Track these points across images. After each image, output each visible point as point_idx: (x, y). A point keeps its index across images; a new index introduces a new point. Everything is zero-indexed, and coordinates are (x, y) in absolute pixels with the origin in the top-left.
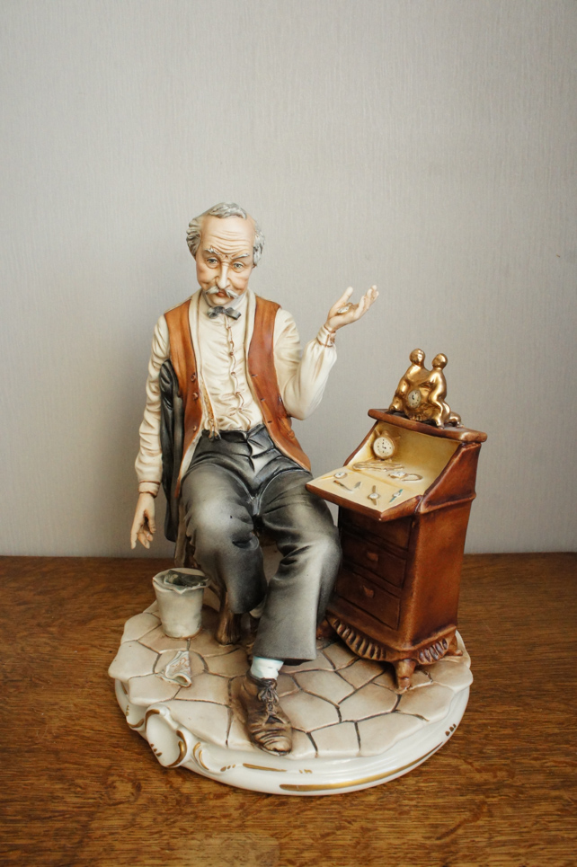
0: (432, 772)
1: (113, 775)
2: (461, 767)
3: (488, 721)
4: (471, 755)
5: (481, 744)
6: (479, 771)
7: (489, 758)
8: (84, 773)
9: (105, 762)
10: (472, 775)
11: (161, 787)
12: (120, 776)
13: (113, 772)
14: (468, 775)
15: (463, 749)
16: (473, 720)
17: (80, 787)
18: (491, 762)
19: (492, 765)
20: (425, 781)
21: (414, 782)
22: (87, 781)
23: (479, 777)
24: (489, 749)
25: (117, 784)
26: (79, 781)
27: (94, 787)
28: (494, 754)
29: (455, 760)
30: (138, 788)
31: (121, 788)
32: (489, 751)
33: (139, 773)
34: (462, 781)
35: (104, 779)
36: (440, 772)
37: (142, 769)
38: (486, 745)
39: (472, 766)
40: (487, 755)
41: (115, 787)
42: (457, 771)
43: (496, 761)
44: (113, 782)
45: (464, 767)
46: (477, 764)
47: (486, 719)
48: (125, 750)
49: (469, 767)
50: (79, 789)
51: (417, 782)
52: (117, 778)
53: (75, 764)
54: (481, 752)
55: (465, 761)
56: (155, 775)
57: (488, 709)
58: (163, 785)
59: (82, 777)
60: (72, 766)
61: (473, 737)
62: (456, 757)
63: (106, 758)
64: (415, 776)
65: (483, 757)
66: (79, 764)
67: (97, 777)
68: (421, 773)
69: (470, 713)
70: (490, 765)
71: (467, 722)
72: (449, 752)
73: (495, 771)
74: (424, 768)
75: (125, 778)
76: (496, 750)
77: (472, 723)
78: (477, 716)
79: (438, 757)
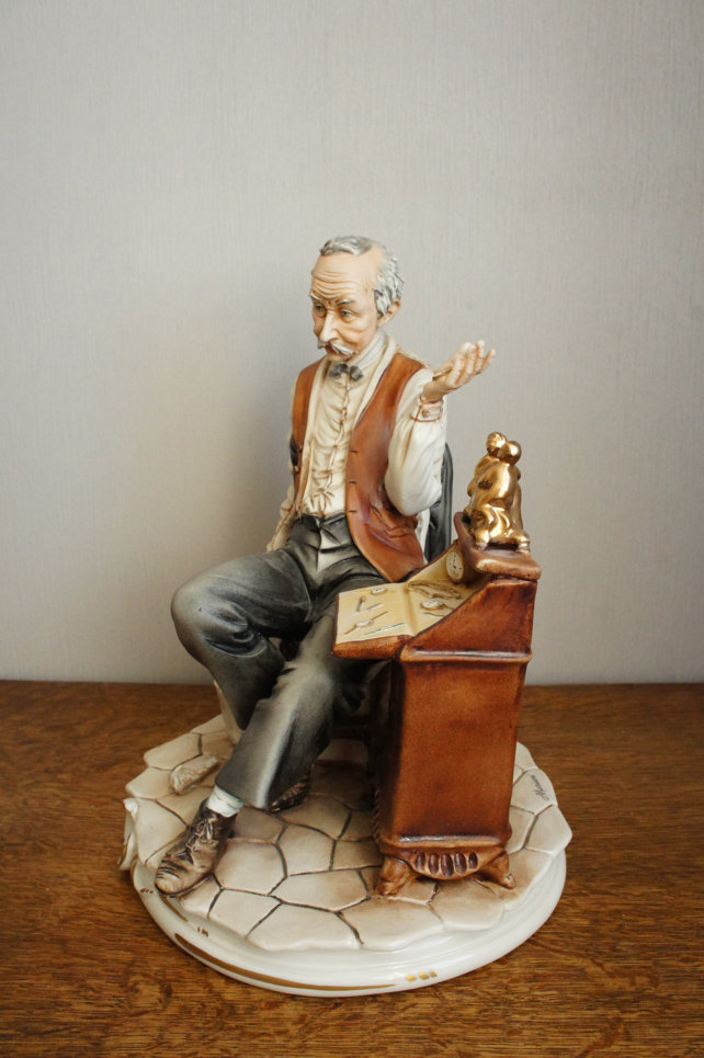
0: (550, 975)
1: (135, 974)
2: (588, 970)
3: (625, 907)
4: (600, 953)
5: (614, 938)
6: (611, 975)
7: (625, 957)
8: (99, 970)
9: (126, 956)
10: (603, 980)
11: (197, 991)
12: (145, 975)
13: (136, 969)
14: (598, 981)
15: (591, 944)
16: (605, 905)
17: (93, 990)
18: (626, 963)
19: (629, 967)
20: (541, 988)
21: (527, 990)
22: (103, 982)
23: (612, 984)
24: (624, 945)
25: (140, 986)
26: (91, 982)
27: (113, 989)
28: (631, 952)
29: (581, 960)
30: (168, 992)
31: (145, 992)
32: (624, 948)
33: (169, 971)
34: (590, 988)
35: (124, 979)
36: (560, 975)
37: (173, 966)
38: (620, 939)
39: (603, 969)
40: (620, 954)
41: (137, 991)
42: (582, 974)
43: (633, 962)
44: (136, 983)
45: (592, 969)
46: (608, 965)
47: (620, 904)
48: (152, 939)
49: (599, 969)
50: (91, 993)
51: (531, 989)
52: (141, 978)
53: (85, 957)
54: (614, 950)
55: (592, 960)
56: (189, 974)
57: (621, 891)
58: (201, 989)
59: (96, 976)
60: (83, 961)
61: (604, 929)
62: (580, 956)
63: (128, 950)
64: (528, 980)
65: (616, 957)
66: (92, 959)
67: (115, 976)
68: (535, 978)
69: (599, 896)
70: (626, 967)
71: (594, 908)
72: (571, 949)
73: (632, 976)
74: (540, 971)
75: (153, 978)
76: (633, 947)
77: (603, 909)
78: (607, 899)
79: (557, 955)
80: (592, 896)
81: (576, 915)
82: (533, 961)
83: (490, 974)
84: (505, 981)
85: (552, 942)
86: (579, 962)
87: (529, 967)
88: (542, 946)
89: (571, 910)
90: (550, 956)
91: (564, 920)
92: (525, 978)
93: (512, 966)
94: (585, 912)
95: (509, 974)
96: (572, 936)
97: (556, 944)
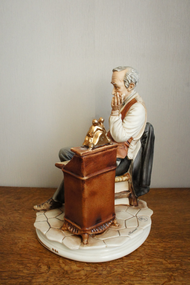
0: (153, 264)
1: (40, 263)
2: (163, 262)
3: (173, 246)
4: (166, 258)
5: (170, 254)
6: (170, 264)
8: (30, 262)
9: (38, 258)
10: (167, 265)
11: (57, 267)
12: (43, 263)
13: (40, 262)
14: (166, 265)
15: (164, 255)
16: (167, 245)
17: (29, 267)
20: (151, 267)
21: (147, 267)
22: (31, 265)
23: (170, 266)
24: (173, 256)
25: (42, 266)
26: (28, 265)
27: (34, 267)
29: (161, 259)
30: (49, 268)
31: (43, 268)
33: (50, 262)
34: (164, 267)
35: (37, 264)
36: (156, 264)
38: (171, 254)
39: (167, 262)
40: (172, 258)
41: (41, 267)
42: (162, 263)
43: (175, 260)
44: (40, 265)
45: (164, 262)
46: (169, 261)
47: (171, 245)
48: (45, 254)
49: (166, 262)
50: (28, 268)
51: (148, 267)
52: (42, 264)
54: (170, 257)
55: (165, 260)
56: (55, 263)
57: (172, 241)
58: (58, 267)
59: (29, 263)
60: (26, 259)
61: (167, 251)
62: (161, 258)
63: (38, 256)
64: (147, 265)
66: (28, 259)
67: (35, 263)
68: (149, 264)
69: (166, 243)
70: (173, 261)
71: (164, 246)
72: (159, 257)
73: (175, 264)
74: (150, 262)
75: (45, 264)
76: (175, 256)
79: (155, 258)
80: (164, 243)
81: (160, 248)
82: (148, 260)
83: (137, 263)
84: (141, 265)
85: (153, 255)
88: (151, 256)
89: (158, 247)
90: (153, 258)
91: (156, 249)
93: (143, 261)
94: (162, 247)
95: (142, 263)
96: (159, 253)
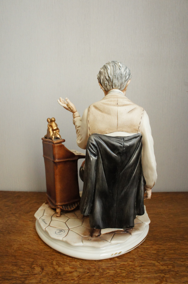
0: (145, 265)
1: (34, 264)
3: (166, 248)
4: (159, 260)
6: (162, 265)
8: (24, 263)
9: (32, 260)
10: (160, 267)
12: (37, 265)
13: (34, 263)
14: (158, 267)
15: (157, 257)
16: (160, 247)
18: (166, 262)
20: (143, 269)
22: (25, 266)
23: (162, 268)
24: (165, 258)
26: (22, 266)
27: (28, 268)
28: (167, 259)
29: (154, 261)
30: (43, 269)
31: (37, 269)
33: (43, 264)
34: (156, 269)
35: (31, 266)
36: (148, 265)
38: (164, 256)
39: (160, 264)
40: (165, 260)
41: (35, 269)
42: (154, 265)
43: (168, 262)
44: (34, 267)
45: (157, 264)
46: (161, 263)
47: (165, 247)
48: (39, 256)
49: (159, 264)
50: (22, 269)
51: (140, 269)
52: (36, 265)
53: (21, 260)
54: (163, 259)
55: (157, 262)
56: (49, 265)
57: (165, 244)
58: (51, 268)
59: (23, 265)
60: (20, 261)
61: (160, 254)
62: (154, 260)
63: (32, 258)
64: (140, 267)
65: (163, 261)
66: (23, 260)
67: (28, 265)
68: (141, 266)
69: (159, 245)
70: (166, 263)
71: (158, 248)
72: (151, 259)
73: (168, 266)
74: (143, 264)
76: (168, 258)
77: (160, 249)
78: (161, 246)
79: (147, 260)
80: (157, 245)
81: (153, 250)
82: (141, 262)
83: (129, 265)
84: (133, 267)
85: (146, 257)
86: (153, 262)
87: (140, 263)
88: (144, 258)
89: (151, 249)
90: (145, 260)
91: (149, 251)
92: (139, 266)
93: (135, 263)
94: (155, 249)
95: (135, 265)
96: (151, 255)
97: (147, 257)
